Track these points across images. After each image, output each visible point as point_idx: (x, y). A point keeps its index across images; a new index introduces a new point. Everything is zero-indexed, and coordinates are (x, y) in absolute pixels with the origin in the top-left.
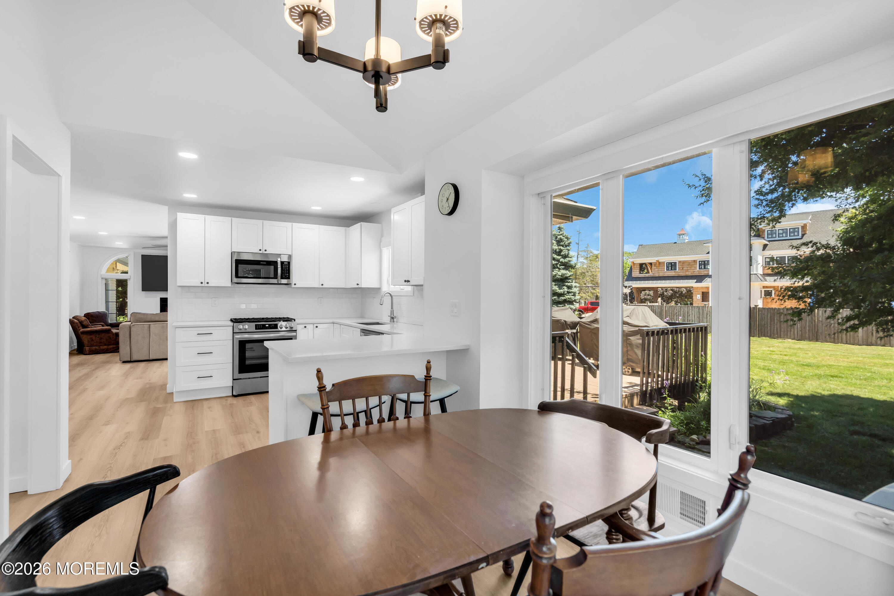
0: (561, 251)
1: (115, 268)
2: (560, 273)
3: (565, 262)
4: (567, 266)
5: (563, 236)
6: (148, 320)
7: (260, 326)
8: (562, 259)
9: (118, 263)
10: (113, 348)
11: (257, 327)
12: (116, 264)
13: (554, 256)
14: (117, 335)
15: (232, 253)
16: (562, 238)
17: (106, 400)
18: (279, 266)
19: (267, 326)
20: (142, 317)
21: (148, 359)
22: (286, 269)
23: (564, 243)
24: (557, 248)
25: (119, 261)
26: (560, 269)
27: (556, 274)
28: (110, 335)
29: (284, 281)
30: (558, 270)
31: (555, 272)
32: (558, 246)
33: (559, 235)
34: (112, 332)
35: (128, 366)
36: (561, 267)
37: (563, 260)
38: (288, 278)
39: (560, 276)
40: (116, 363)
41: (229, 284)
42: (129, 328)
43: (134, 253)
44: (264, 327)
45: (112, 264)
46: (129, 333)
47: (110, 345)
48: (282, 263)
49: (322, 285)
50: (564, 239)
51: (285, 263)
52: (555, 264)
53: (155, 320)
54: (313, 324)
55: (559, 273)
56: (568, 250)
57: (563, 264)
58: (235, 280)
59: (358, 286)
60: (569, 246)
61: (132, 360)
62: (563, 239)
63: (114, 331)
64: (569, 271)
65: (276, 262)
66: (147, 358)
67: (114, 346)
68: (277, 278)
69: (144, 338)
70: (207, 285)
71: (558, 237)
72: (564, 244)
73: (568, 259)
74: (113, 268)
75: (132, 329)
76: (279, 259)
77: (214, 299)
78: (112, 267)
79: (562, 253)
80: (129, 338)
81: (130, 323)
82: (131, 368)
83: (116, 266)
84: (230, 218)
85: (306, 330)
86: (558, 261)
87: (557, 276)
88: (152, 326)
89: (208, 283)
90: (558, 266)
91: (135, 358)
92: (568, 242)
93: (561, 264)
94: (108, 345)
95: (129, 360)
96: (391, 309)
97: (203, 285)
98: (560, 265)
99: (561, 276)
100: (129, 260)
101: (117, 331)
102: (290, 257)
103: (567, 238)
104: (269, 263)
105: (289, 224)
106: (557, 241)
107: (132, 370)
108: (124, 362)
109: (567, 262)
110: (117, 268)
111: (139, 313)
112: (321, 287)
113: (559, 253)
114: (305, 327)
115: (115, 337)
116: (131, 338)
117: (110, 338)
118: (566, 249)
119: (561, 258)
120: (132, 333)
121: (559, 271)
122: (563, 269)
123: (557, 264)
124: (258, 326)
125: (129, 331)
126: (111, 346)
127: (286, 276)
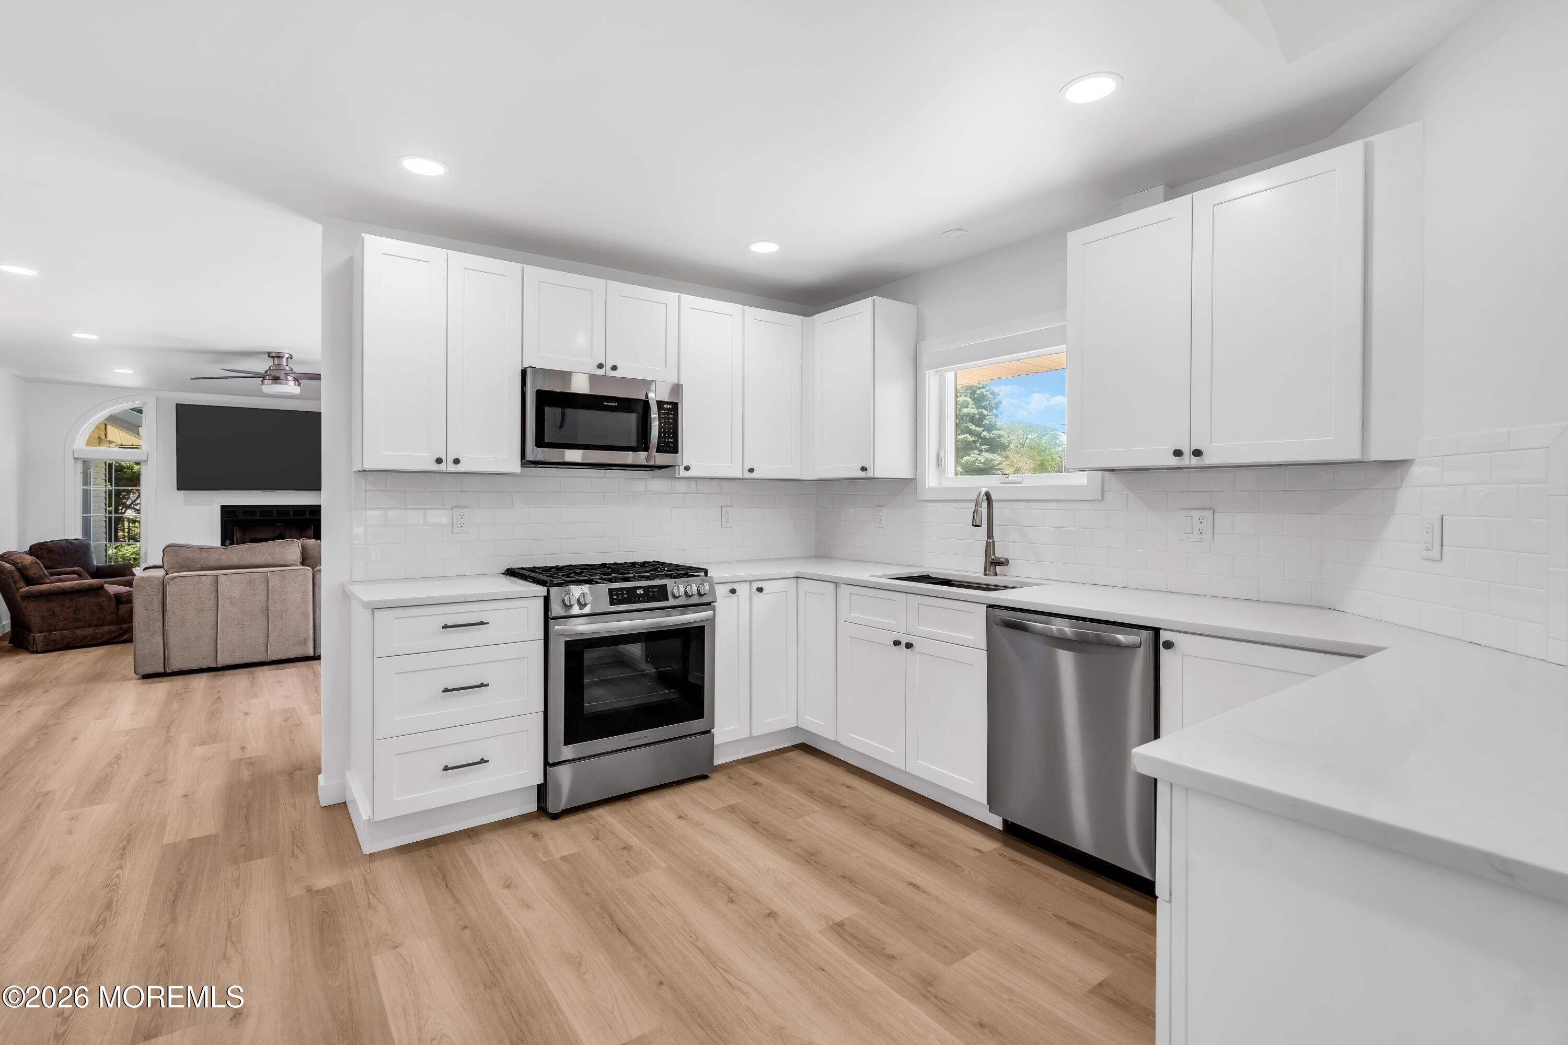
0: (983, 417)
1: (103, 437)
2: (982, 459)
3: (990, 438)
4: (995, 445)
5: (986, 391)
6: (211, 563)
7: (622, 594)
8: (985, 432)
9: (109, 427)
10: (110, 632)
11: (616, 597)
12: (106, 429)
13: (971, 427)
14: (124, 601)
15: (524, 373)
16: (985, 393)
17: (122, 857)
18: (654, 415)
19: (640, 591)
20: (196, 555)
21: (213, 665)
22: (669, 423)
23: (988, 402)
24: (976, 411)
25: (114, 420)
26: (981, 451)
27: (974, 461)
28: (100, 599)
29: (662, 459)
30: (978, 453)
31: (972, 455)
32: (978, 408)
33: (979, 388)
34: (106, 591)
35: (162, 688)
36: (983, 447)
37: (988, 434)
38: (674, 449)
39: (981, 463)
40: (124, 678)
41: (514, 466)
42: (161, 587)
43: (157, 399)
44: (629, 596)
45: (97, 427)
46: (161, 600)
47: (103, 625)
48: (660, 404)
49: (751, 470)
50: (989, 396)
51: (665, 406)
52: (972, 441)
53: (229, 563)
54: (751, 582)
55: (981, 457)
56: (996, 416)
57: (985, 441)
58: (534, 453)
59: (863, 474)
60: (996, 409)
61: (168, 671)
62: (987, 395)
63: (113, 589)
64: (999, 454)
65: (646, 404)
66: (211, 664)
67: (113, 628)
68: (646, 449)
69: (202, 610)
70: (452, 468)
71: (978, 392)
72: (989, 404)
73: (995, 432)
74: (100, 438)
75: (170, 589)
76: (651, 395)
77: (459, 510)
78: (96, 435)
79: (985, 421)
80: (161, 614)
81: (160, 573)
82: (173, 696)
83: (106, 434)
84: (518, 266)
85: (733, 597)
86: (978, 435)
87: (976, 464)
88: (222, 579)
89: (457, 461)
90: (978, 445)
91: (176, 665)
92: (996, 401)
93: (983, 442)
94: (97, 626)
95: (161, 670)
96: (989, 537)
97: (442, 467)
98: (982, 444)
99: (984, 463)
100: (144, 419)
101: (123, 589)
102: (677, 389)
103: (993, 394)
104: (625, 405)
105: (671, 297)
106: (974, 399)
107: (175, 706)
108: (146, 677)
109: (994, 438)
110: (108, 439)
111: (187, 547)
112: (748, 475)
113: (977, 420)
114: (733, 591)
115: (115, 605)
116: (168, 614)
117: (102, 608)
118: (991, 414)
119: (983, 431)
120: (169, 599)
121: (979, 455)
122: (987, 451)
123: (975, 442)
124: (617, 595)
125: (161, 595)
126: (106, 629)
127: (667, 444)
